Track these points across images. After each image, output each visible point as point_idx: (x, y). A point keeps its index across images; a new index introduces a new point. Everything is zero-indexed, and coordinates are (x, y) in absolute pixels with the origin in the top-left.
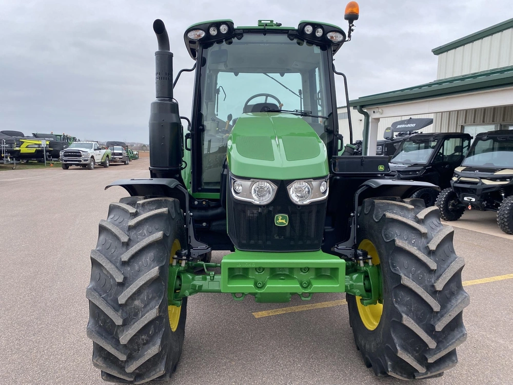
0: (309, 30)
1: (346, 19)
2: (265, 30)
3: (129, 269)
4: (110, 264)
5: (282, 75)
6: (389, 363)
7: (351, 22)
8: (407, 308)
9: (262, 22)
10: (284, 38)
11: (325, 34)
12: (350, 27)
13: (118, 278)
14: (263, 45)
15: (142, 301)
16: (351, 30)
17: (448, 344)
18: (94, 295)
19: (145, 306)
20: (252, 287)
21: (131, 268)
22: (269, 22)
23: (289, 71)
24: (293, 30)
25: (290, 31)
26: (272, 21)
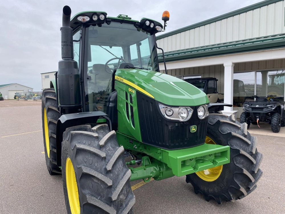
0: (148, 23)
1: (163, 19)
2: (123, 21)
3: (112, 175)
4: (100, 174)
5: (111, 47)
6: (231, 195)
7: (165, 22)
8: (243, 165)
9: (122, 16)
10: (132, 26)
11: (155, 26)
12: (165, 24)
13: (109, 183)
14: (118, 29)
15: (124, 195)
16: (165, 26)
17: (257, 179)
18: (94, 199)
19: (126, 198)
20: (192, 170)
21: (112, 174)
22: (126, 16)
23: (115, 45)
24: (138, 22)
25: (136, 23)
26: (127, 16)
